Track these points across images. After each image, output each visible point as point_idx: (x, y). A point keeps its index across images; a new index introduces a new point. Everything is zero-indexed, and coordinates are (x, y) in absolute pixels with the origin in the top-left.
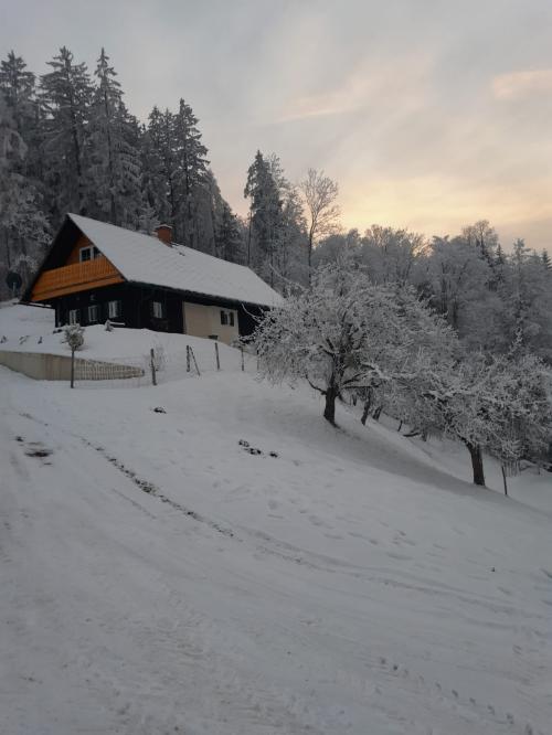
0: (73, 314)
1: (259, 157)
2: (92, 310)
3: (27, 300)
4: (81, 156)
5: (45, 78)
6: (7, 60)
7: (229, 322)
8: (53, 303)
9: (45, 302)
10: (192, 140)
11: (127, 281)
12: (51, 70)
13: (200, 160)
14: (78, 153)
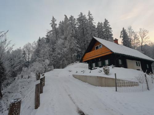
0: (94, 65)
1: (123, 29)
2: (100, 63)
3: (81, 61)
4: (85, 33)
5: (77, 19)
6: (70, 17)
7: (138, 65)
8: (87, 62)
9: (85, 62)
10: (108, 27)
11: (113, 53)
12: (79, 17)
13: (110, 31)
14: (84, 33)
